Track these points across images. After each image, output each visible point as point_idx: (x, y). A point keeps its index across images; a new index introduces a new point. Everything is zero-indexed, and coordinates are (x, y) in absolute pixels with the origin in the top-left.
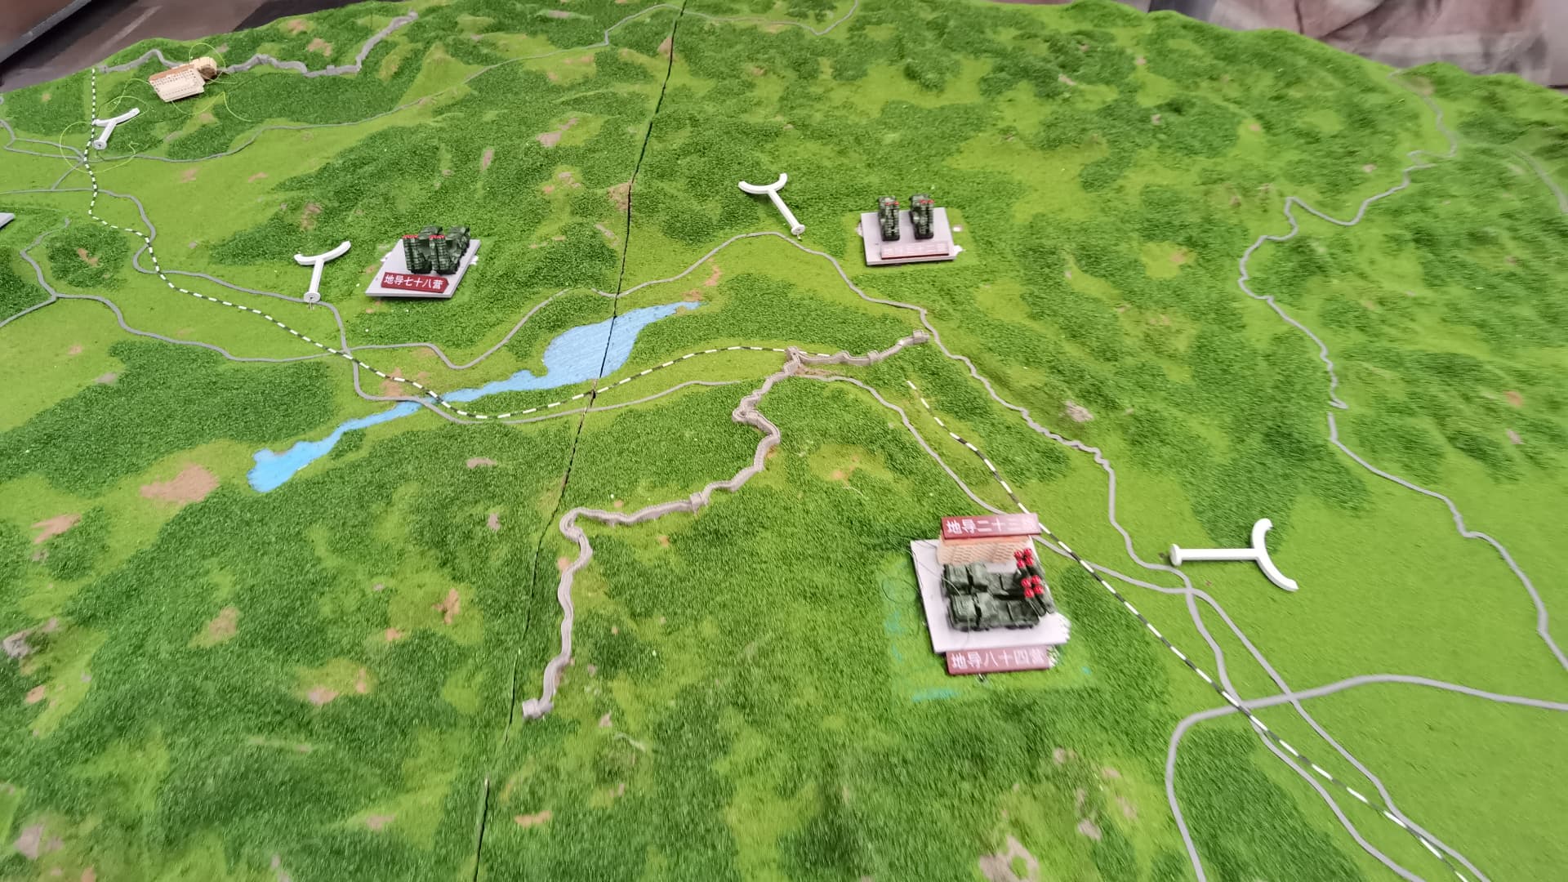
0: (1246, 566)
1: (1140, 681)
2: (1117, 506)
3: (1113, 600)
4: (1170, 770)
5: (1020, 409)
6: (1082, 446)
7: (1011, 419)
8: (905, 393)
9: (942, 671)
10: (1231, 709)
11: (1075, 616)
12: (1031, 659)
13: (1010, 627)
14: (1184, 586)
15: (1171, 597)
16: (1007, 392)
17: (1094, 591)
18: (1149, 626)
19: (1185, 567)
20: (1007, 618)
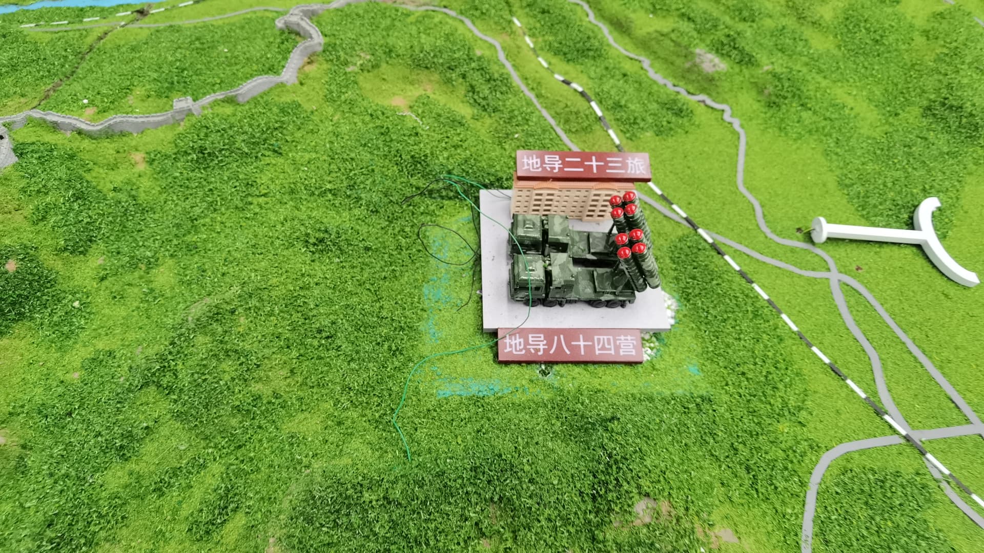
0: (908, 251)
1: (769, 392)
2: (746, 171)
3: (738, 278)
4: (808, 528)
5: (641, 58)
6: (709, 102)
7: (628, 67)
8: (506, 27)
9: (490, 356)
10: (896, 440)
11: (685, 296)
12: (617, 348)
13: (593, 303)
14: (829, 270)
15: (812, 282)
16: (627, 40)
17: (712, 266)
18: (784, 317)
19: (830, 247)
20: (589, 290)
